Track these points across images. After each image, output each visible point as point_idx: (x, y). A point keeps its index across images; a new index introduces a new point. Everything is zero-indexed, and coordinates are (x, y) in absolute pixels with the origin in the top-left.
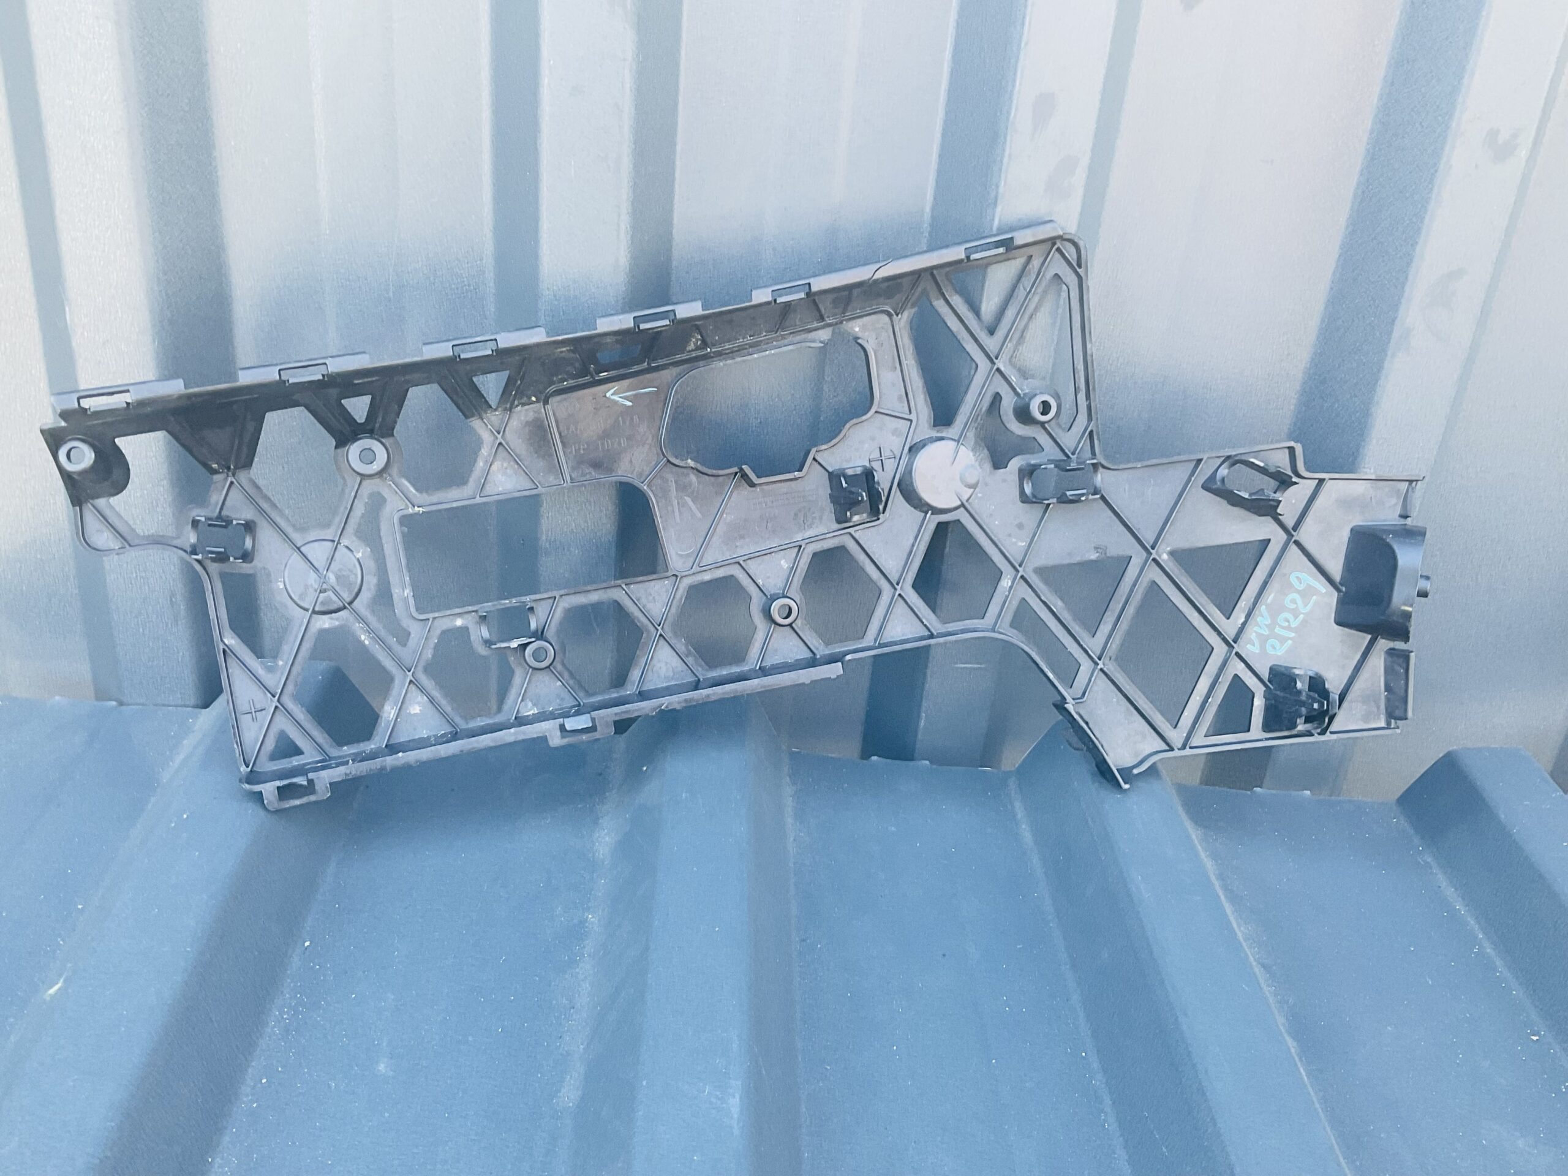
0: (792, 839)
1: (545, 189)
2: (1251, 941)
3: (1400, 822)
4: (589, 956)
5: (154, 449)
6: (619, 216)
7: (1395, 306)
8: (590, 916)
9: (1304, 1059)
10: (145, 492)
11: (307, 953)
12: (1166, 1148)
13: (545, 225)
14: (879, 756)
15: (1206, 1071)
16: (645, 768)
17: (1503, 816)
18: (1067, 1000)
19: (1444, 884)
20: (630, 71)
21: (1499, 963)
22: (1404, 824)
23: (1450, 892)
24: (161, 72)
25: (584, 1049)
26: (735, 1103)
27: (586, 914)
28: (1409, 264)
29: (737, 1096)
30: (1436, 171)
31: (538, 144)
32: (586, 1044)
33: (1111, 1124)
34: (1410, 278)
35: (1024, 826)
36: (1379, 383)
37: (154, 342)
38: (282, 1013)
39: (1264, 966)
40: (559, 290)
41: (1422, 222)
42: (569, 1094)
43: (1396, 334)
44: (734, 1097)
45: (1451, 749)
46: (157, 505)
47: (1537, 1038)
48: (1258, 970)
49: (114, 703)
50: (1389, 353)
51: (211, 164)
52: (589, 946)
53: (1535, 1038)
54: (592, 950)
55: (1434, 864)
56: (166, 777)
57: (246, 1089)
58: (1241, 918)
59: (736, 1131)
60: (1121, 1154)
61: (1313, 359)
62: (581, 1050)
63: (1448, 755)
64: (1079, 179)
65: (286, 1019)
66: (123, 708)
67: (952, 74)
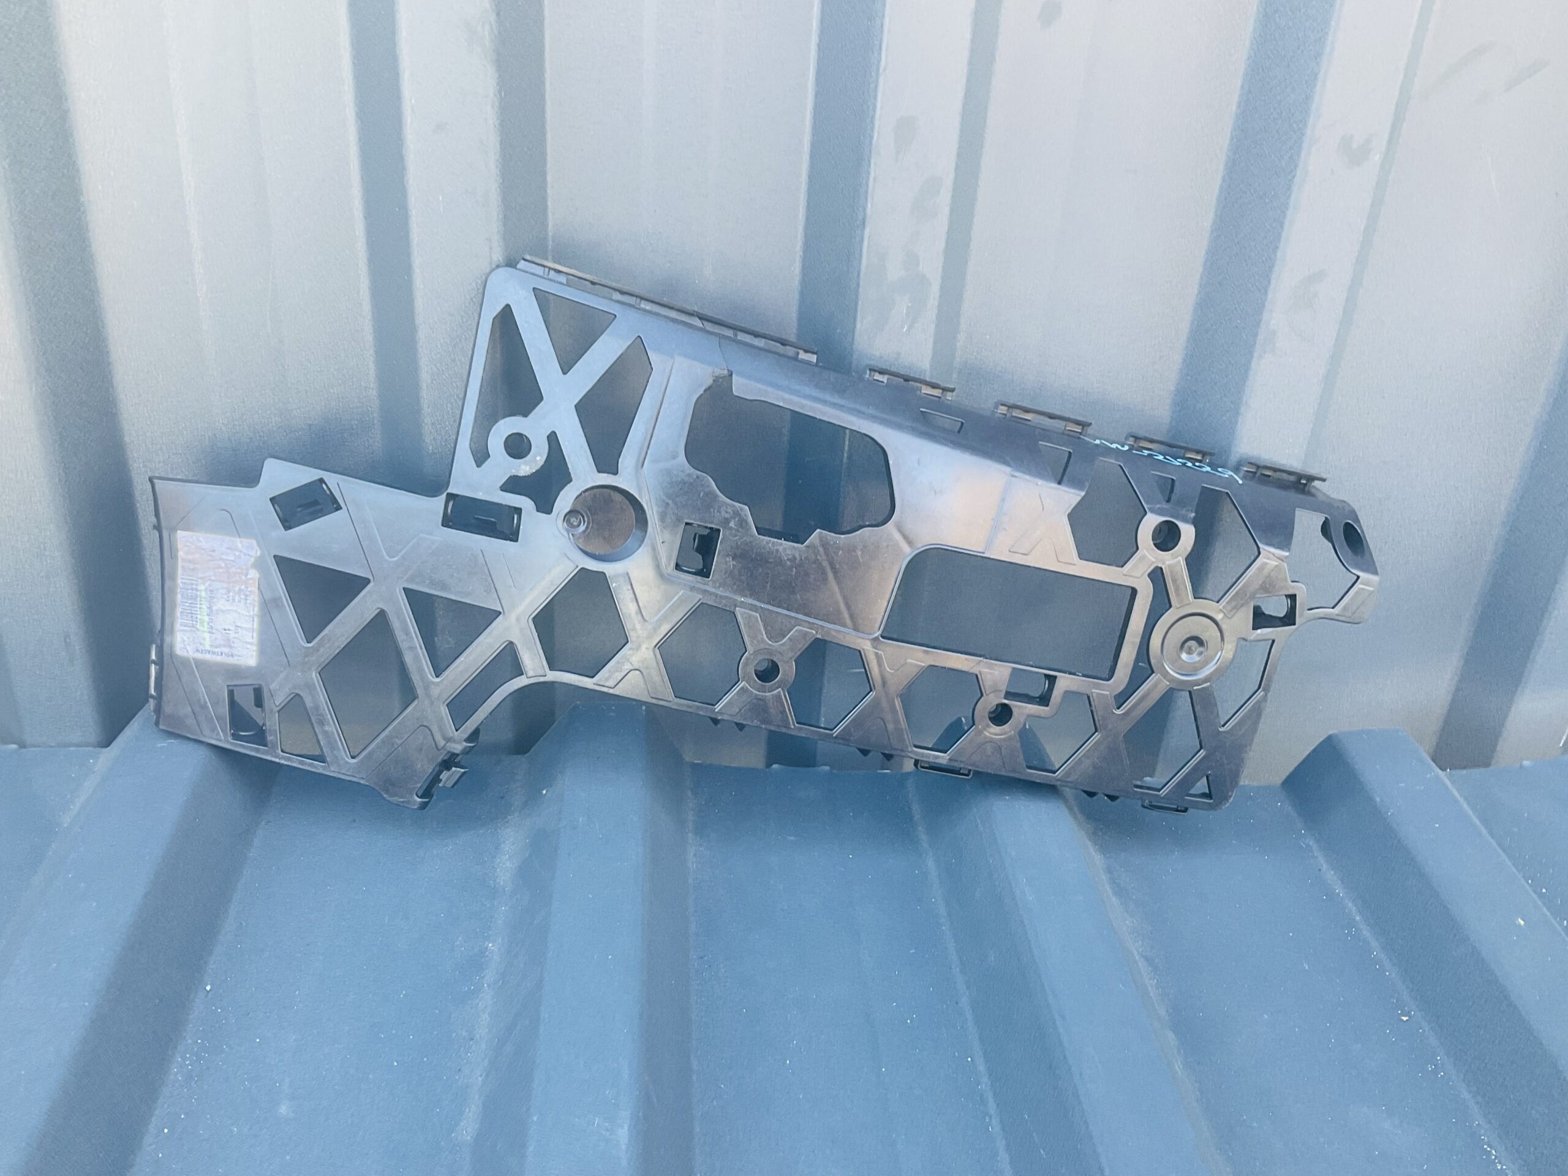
0: (692, 854)
1: (415, 225)
2: (1135, 934)
3: (1284, 805)
4: (489, 986)
5: (38, 495)
6: (491, 248)
7: (1260, 308)
8: (490, 945)
9: (1182, 1051)
10: (32, 537)
11: (210, 995)
12: (1044, 1150)
13: (417, 261)
14: (781, 764)
15: (1081, 1075)
16: (544, 792)
17: (1378, 799)
18: (957, 1003)
19: (1325, 867)
20: (493, 108)
21: (1374, 944)
22: (1289, 808)
23: (1330, 876)
24: (21, 123)
25: (482, 1080)
26: (623, 1134)
27: (487, 943)
28: (1271, 268)
29: (626, 1127)
30: (1294, 177)
31: (405, 181)
32: (484, 1075)
33: (995, 1127)
34: (1273, 282)
35: (920, 828)
36: (1247, 384)
37: (31, 389)
38: (184, 1059)
39: (1146, 959)
40: (436, 322)
41: (1282, 227)
42: (468, 1128)
43: (1261, 337)
44: (622, 1128)
45: (1331, 733)
46: (45, 549)
47: (1407, 1018)
48: (1142, 964)
49: (14, 746)
50: (1256, 355)
51: (79, 210)
52: (490, 975)
53: (1405, 1019)
54: (492, 980)
55: (1315, 847)
56: (66, 821)
57: (148, 1140)
58: (1127, 912)
59: (624, 1163)
60: (1004, 1156)
61: (1184, 360)
62: (480, 1083)
63: (1329, 739)
64: (944, 199)
65: (188, 1065)
66: (23, 750)
67: (816, 96)
